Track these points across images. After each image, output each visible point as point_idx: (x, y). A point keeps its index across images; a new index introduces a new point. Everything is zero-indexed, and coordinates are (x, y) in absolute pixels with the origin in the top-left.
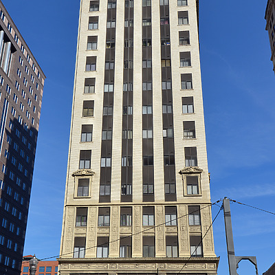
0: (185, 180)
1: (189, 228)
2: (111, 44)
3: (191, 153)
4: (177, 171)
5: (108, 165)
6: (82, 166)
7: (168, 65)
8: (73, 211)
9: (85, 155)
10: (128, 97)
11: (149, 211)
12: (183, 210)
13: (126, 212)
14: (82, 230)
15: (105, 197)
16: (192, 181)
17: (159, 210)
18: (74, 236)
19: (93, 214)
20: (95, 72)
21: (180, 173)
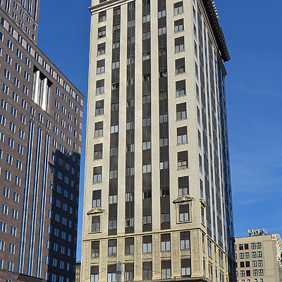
0: (178, 209)
1: (180, 252)
2: (116, 85)
3: (184, 182)
4: (171, 201)
5: (115, 202)
6: (95, 205)
7: (165, 97)
8: (89, 245)
9: (97, 195)
10: (131, 134)
11: (148, 239)
12: (175, 236)
13: (129, 242)
14: (95, 260)
15: (113, 231)
16: (184, 209)
17: (156, 238)
18: (91, 265)
19: (103, 245)
20: (102, 116)
21: (174, 203)
